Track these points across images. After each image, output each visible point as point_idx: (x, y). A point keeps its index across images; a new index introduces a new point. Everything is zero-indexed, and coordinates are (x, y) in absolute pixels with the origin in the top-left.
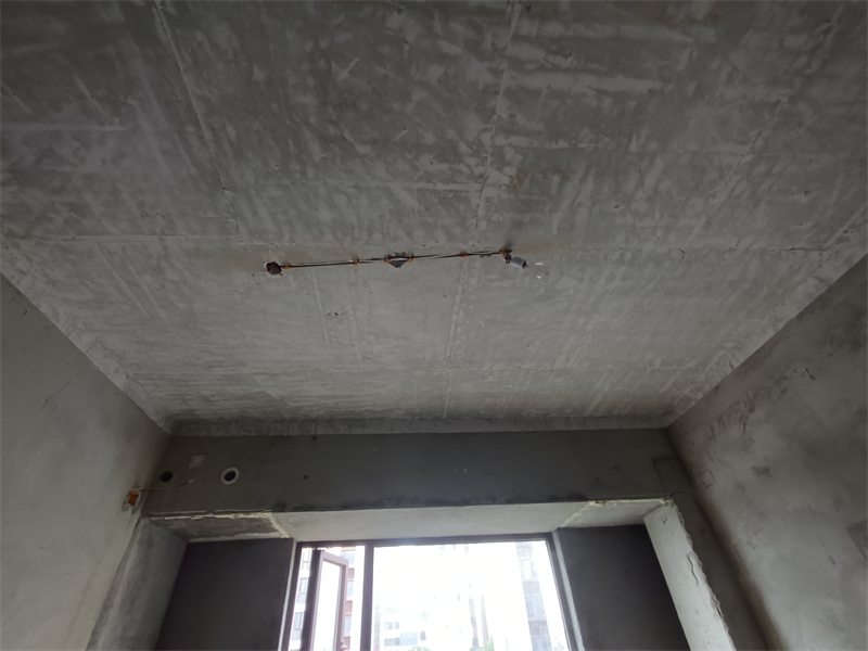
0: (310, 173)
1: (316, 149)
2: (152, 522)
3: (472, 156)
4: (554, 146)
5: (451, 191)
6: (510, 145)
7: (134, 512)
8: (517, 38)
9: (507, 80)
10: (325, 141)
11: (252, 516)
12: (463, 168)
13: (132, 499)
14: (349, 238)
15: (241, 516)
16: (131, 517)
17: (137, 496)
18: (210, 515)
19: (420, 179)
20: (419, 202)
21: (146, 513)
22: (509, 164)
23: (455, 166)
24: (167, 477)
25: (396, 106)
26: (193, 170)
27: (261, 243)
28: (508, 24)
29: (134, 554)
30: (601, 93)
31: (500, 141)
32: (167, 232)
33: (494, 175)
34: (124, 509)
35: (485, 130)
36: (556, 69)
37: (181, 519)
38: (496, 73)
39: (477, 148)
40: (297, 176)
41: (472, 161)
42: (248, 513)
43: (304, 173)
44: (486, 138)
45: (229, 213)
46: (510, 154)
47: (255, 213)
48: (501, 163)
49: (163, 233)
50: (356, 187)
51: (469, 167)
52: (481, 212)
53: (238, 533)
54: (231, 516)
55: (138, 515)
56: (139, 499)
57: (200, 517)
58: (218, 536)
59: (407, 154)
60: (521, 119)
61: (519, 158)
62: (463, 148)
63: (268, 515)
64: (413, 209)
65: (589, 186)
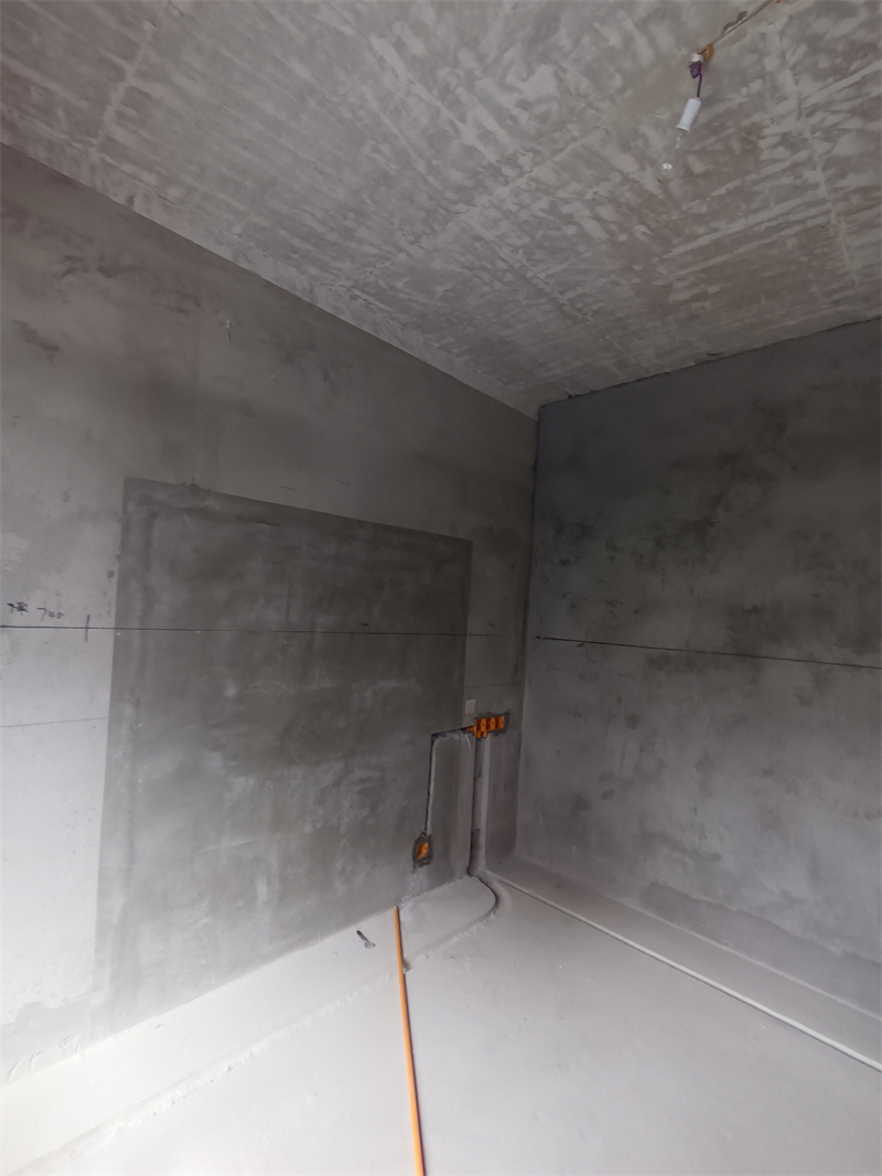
3: (836, 124)
4: (730, 186)
5: (856, 71)
6: (784, 160)
8: (827, 213)
9: (823, 192)
12: (847, 106)
22: (775, 146)
23: (859, 101)
28: (838, 215)
30: (715, 230)
31: (802, 155)
33: (790, 125)
35: (828, 153)
36: (770, 220)
38: (836, 190)
39: (830, 135)
41: (831, 119)
44: (821, 147)
46: (781, 152)
48: (786, 140)
51: (834, 113)
52: (786, 78)
60: (787, 180)
61: (764, 156)
62: (855, 123)
65: (651, 185)
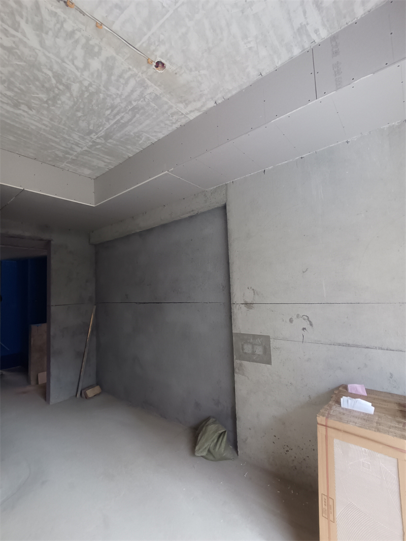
0: (86, 83)
1: (75, 87)
10: (68, 87)
14: (91, 42)
19: (14, 36)
20: (19, 24)
25: (18, 73)
26: (138, 116)
27: (147, 81)
32: (180, 114)
40: (94, 86)
43: (90, 85)
45: (144, 100)
47: (133, 91)
49: (182, 114)
50: (64, 62)
59: (19, 54)
64: (27, 22)
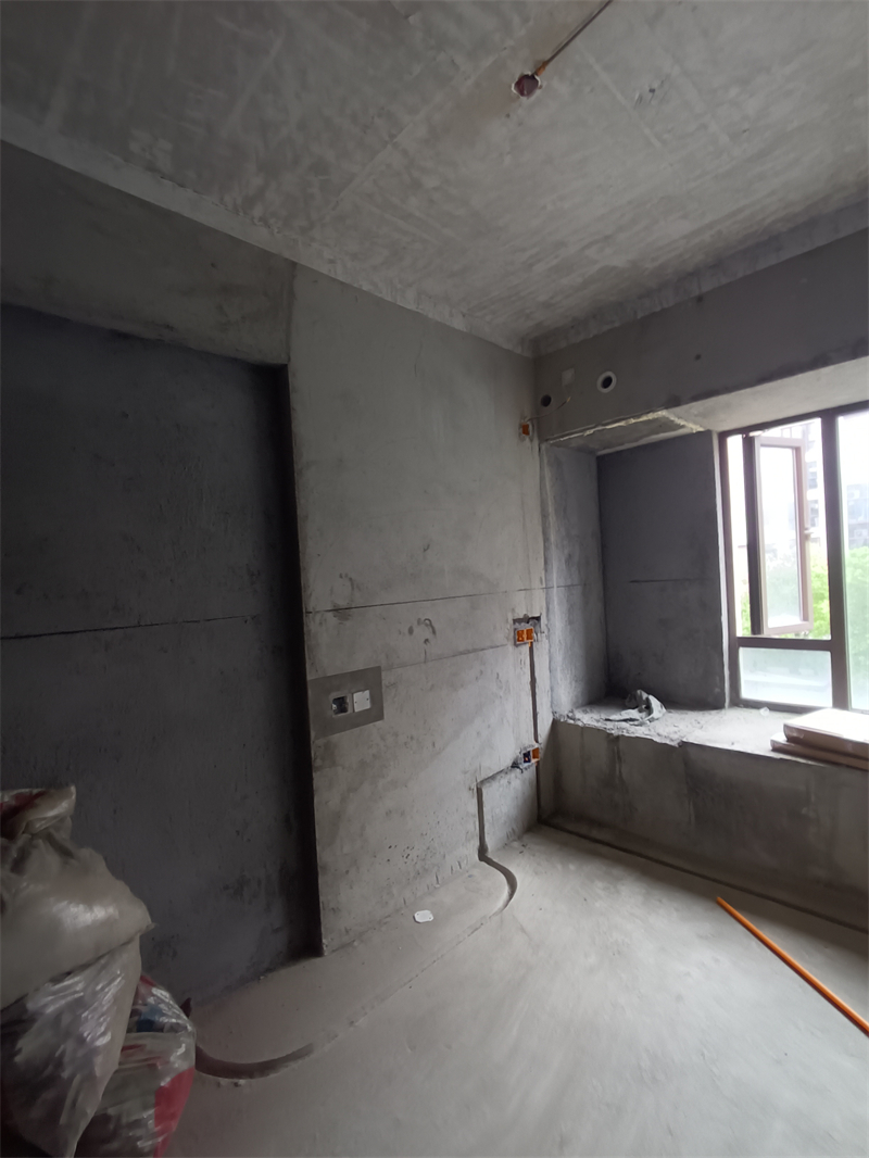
2: (552, 445)
7: (531, 440)
11: (644, 418)
13: (525, 430)
15: (633, 421)
16: (530, 446)
17: (528, 426)
18: (600, 428)
21: (542, 439)
24: (546, 401)
27: (491, 59)
29: (548, 474)
34: (523, 440)
37: (575, 437)
42: (639, 416)
45: (432, 48)
53: (641, 438)
54: (622, 424)
55: (536, 442)
56: (531, 427)
57: (592, 431)
58: (622, 444)
63: (662, 413)
